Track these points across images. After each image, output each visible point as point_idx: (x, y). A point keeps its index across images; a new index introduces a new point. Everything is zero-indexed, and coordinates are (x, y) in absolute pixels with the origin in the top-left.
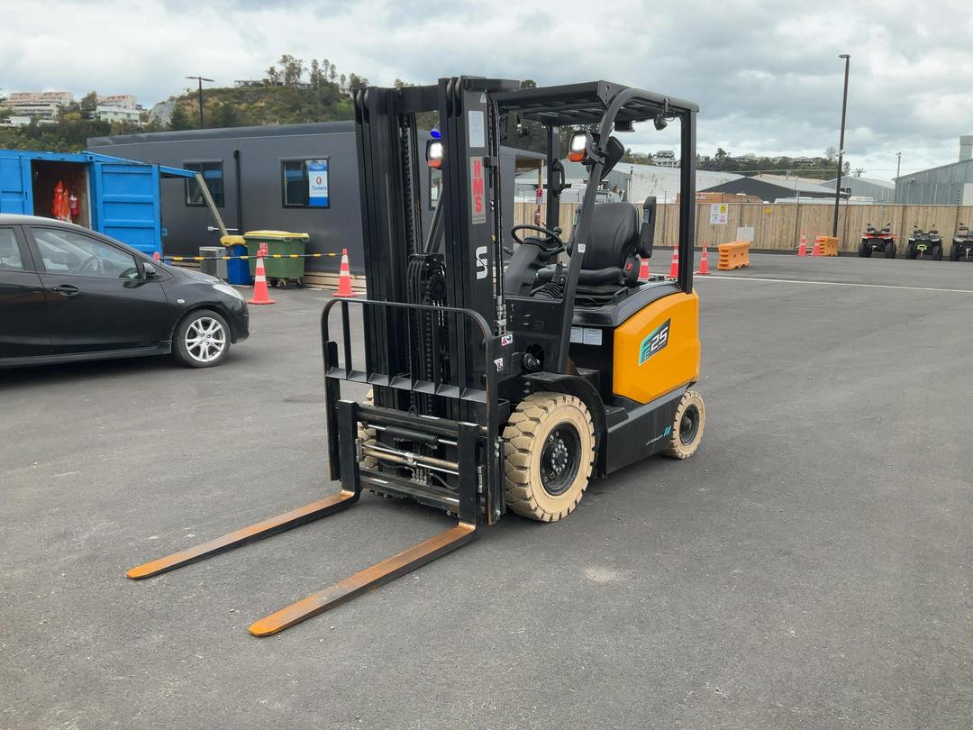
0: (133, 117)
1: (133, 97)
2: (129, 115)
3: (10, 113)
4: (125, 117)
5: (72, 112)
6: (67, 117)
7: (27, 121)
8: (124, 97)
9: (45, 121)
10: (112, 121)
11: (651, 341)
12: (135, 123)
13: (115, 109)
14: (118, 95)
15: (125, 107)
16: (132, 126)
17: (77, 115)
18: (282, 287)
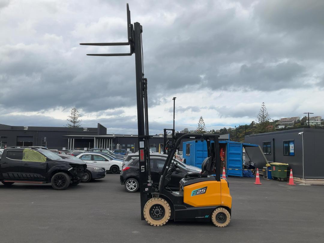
0: (318, 123)
1: (320, 117)
2: (317, 123)
3: (279, 125)
4: (316, 123)
5: (298, 123)
6: (296, 125)
7: (284, 127)
8: (317, 117)
9: (289, 126)
10: (311, 125)
11: (197, 191)
12: (319, 125)
13: (312, 121)
14: (315, 116)
15: (317, 120)
16: (318, 126)
17: (299, 124)
18: (279, 181)
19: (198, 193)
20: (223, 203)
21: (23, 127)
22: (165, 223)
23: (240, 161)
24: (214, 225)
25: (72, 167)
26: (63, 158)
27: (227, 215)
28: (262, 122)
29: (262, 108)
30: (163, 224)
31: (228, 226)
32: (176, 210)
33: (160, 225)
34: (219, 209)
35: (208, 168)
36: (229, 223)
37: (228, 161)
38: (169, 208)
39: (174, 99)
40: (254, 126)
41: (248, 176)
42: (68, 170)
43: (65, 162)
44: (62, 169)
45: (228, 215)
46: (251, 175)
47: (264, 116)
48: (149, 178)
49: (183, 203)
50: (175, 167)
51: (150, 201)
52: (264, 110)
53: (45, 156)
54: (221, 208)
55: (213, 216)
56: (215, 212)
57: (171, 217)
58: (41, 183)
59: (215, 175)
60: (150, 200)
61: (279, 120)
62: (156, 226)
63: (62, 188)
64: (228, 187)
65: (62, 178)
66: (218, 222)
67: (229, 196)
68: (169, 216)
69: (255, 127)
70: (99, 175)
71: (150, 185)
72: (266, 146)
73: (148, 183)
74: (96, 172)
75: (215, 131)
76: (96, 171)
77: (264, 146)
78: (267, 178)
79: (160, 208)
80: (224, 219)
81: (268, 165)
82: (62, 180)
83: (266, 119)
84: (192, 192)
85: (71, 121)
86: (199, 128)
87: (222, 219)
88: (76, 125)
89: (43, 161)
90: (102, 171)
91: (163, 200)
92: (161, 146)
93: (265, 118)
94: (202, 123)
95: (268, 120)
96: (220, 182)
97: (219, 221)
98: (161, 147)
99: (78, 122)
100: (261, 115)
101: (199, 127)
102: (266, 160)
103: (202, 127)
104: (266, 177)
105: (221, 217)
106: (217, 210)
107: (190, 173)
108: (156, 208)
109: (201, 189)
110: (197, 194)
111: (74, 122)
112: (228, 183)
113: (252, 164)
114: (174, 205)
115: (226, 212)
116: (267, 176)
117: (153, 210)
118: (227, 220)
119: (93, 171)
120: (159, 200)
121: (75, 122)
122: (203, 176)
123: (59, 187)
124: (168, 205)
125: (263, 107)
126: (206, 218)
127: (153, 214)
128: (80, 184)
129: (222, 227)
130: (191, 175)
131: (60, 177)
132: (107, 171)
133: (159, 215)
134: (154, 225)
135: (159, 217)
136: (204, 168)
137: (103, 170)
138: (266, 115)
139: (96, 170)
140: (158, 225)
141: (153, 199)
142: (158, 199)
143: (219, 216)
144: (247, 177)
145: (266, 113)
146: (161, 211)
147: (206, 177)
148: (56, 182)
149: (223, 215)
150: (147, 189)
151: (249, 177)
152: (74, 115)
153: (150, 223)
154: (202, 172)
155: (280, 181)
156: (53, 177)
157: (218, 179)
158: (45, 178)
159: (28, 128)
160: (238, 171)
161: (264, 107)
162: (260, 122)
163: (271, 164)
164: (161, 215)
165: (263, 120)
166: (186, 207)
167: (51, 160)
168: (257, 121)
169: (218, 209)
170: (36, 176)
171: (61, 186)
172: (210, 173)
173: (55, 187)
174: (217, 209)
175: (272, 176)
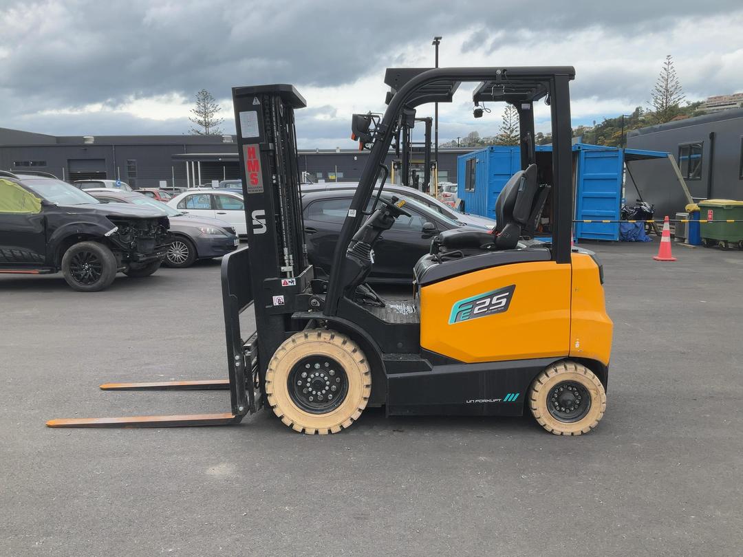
11: (474, 303)
18: (721, 248)
19: (476, 311)
20: (577, 346)
21: (82, 139)
22: (347, 424)
23: (615, 198)
24: (541, 429)
25: (117, 224)
26: (104, 200)
27: (593, 393)
28: (662, 106)
29: (665, 69)
30: (341, 426)
31: (593, 431)
32: (389, 376)
33: (330, 431)
34: (561, 368)
35: (520, 212)
36: (599, 422)
37: (581, 200)
38: (365, 368)
39: (436, 43)
40: (640, 118)
41: (633, 239)
42: (106, 235)
43: (94, 213)
44: (88, 231)
45: (597, 392)
46: (643, 237)
47: (667, 90)
48: (285, 258)
49: (418, 349)
50: (387, 213)
51: (288, 344)
52: (671, 75)
53: (37, 195)
54: (571, 367)
55: (535, 395)
56: (544, 379)
57: (370, 400)
58: (34, 274)
59: (549, 240)
60: (290, 339)
61: (702, 103)
62: (317, 432)
63: (95, 285)
64: (602, 283)
65: (90, 256)
66: (556, 416)
67: (602, 317)
68: (365, 398)
69: (643, 121)
70: (215, 246)
71: (289, 282)
72: (687, 157)
73: (284, 275)
74: (209, 239)
75: (545, 136)
76: (206, 236)
77: (681, 157)
78: (686, 241)
79: (330, 368)
80: (579, 405)
81: (693, 206)
82: (94, 264)
83: (672, 97)
84: (454, 309)
85: (200, 122)
86: (505, 128)
87: (574, 403)
88: (211, 130)
89: (34, 209)
90: (225, 236)
91: (338, 340)
92: (396, 167)
93: (671, 95)
94: (512, 115)
95: (679, 100)
96: (567, 266)
97: (560, 411)
98: (395, 169)
99: (215, 124)
100: (661, 89)
101: (505, 126)
102: (688, 194)
103: (512, 125)
104: (683, 240)
105: (569, 397)
106: (551, 372)
107: (447, 234)
108: (312, 369)
109: (491, 296)
110: (472, 315)
111: (206, 123)
112: (600, 268)
113: (646, 207)
114: (383, 357)
115: (588, 378)
116: (686, 235)
117: (304, 374)
118: (591, 411)
119: (197, 238)
120: (322, 339)
121: (209, 123)
122: (499, 246)
123: (86, 283)
124: (359, 356)
125: (666, 66)
126: (511, 404)
127: (305, 391)
128: (160, 272)
129: (572, 434)
130: (451, 243)
131: (85, 254)
132: (241, 236)
133: (326, 396)
134: (307, 431)
135: (326, 400)
136: (506, 214)
137: (230, 235)
138: (674, 88)
139: (206, 233)
140: (321, 432)
141: (299, 337)
142: (319, 335)
143: (560, 394)
144: (631, 241)
145: (673, 83)
146: (332, 379)
147: (513, 246)
148: (76, 270)
149: (577, 391)
150: (278, 300)
151: (636, 241)
152: (205, 107)
153: (292, 425)
154: (497, 230)
155: (726, 249)
156: (66, 255)
157: (561, 254)
158: (43, 257)
159: (93, 140)
160: (609, 227)
161: (670, 66)
162: (657, 105)
163: (701, 203)
164: (335, 394)
165: (664, 101)
166: (429, 365)
167: (54, 207)
168: (650, 107)
169: (558, 368)
170: (20, 255)
171: (92, 279)
172: (528, 233)
173: (76, 283)
174: (553, 370)
175: (703, 235)
